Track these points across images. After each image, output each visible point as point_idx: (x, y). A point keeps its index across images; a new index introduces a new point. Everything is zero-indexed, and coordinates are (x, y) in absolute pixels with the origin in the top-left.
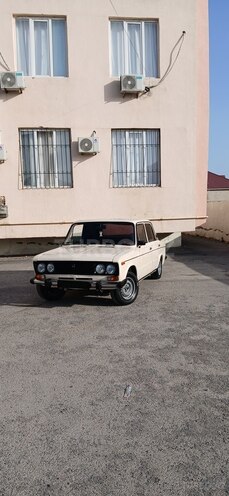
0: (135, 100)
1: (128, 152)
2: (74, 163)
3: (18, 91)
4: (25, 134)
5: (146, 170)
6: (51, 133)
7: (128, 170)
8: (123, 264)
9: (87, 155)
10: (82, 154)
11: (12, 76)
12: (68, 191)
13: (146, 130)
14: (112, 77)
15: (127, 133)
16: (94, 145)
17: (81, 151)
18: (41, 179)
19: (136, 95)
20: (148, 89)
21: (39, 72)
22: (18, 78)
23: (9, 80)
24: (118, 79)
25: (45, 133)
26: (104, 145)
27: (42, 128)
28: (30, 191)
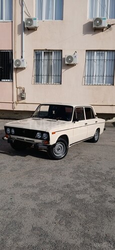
0: (102, 33)
1: (95, 64)
2: (63, 70)
3: (34, 29)
4: (37, 53)
5: (105, 75)
6: (52, 53)
7: (94, 75)
8: (53, 133)
9: (70, 65)
10: (68, 65)
11: (31, 20)
12: (58, 86)
13: (107, 51)
14: (88, 19)
15: (95, 53)
16: (74, 59)
17: (66, 63)
18: (44, 79)
19: (102, 30)
20: (109, 26)
21: (47, 18)
22: (34, 21)
23: (29, 22)
24: (91, 20)
25: (48, 52)
26: (81, 60)
27: (46, 50)
28: (38, 86)
